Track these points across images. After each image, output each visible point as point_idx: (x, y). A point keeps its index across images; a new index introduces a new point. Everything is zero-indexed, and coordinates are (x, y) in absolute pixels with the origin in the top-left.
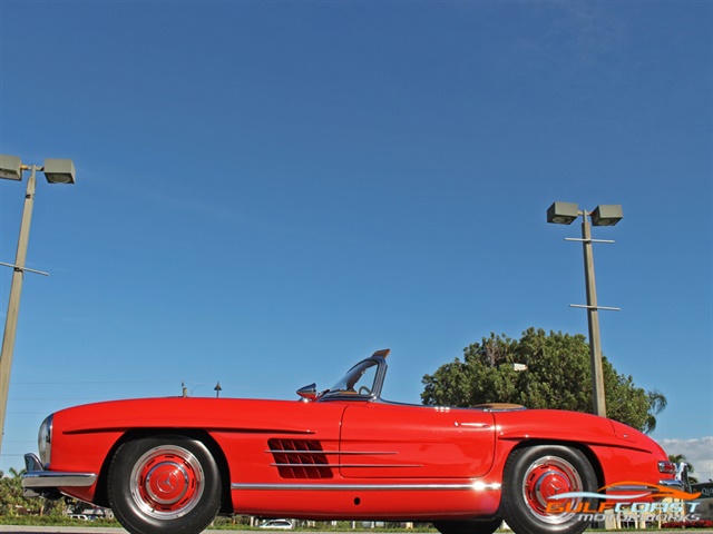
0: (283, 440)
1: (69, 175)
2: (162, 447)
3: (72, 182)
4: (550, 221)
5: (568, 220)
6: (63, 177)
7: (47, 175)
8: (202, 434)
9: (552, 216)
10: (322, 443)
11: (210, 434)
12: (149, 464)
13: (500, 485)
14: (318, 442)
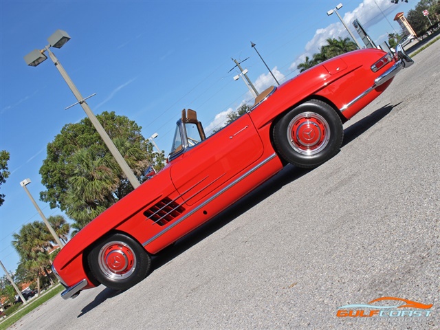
2: (103, 248)
6: (63, 41)
8: (113, 231)
10: (169, 197)
11: (117, 229)
12: (104, 257)
13: (274, 154)
14: (167, 197)
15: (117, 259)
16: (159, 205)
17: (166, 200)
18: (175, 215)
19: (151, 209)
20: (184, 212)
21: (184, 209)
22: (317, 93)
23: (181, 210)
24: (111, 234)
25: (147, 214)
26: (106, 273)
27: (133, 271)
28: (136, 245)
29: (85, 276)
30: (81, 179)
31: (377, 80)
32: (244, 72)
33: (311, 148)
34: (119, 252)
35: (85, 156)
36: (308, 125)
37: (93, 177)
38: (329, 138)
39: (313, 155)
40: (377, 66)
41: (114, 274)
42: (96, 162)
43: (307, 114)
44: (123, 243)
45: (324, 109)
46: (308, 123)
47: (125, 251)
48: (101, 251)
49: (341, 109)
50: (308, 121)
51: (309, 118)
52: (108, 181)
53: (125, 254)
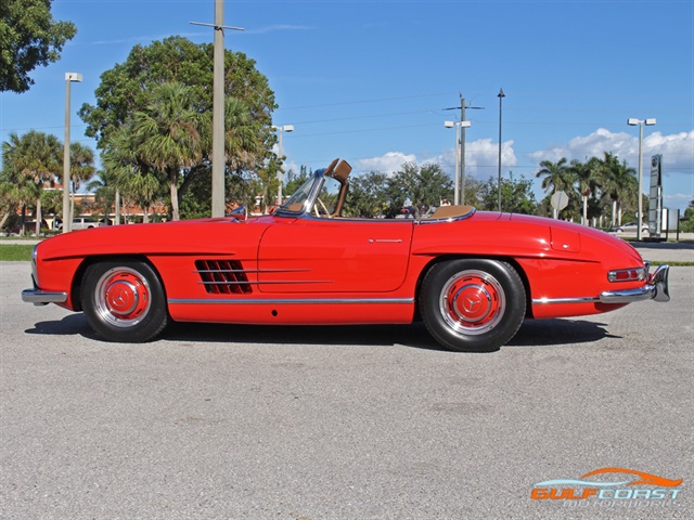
0: (208, 261)
2: (116, 269)
8: (142, 257)
10: (242, 263)
11: (149, 258)
12: (110, 281)
13: (412, 299)
14: (239, 261)
15: (124, 296)
16: (223, 264)
17: (236, 264)
18: (234, 289)
19: (209, 262)
20: (248, 295)
21: (251, 291)
22: (518, 260)
23: (246, 289)
24: (136, 260)
25: (199, 265)
26: (98, 303)
27: (135, 323)
28: (159, 293)
29: (69, 288)
30: (152, 123)
31: (605, 294)
32: (464, 124)
33: (464, 323)
34: (133, 288)
35: (177, 95)
36: (480, 292)
37: (169, 131)
38: (494, 326)
39: (460, 334)
40: (618, 276)
41: (107, 312)
42: (185, 114)
43: (487, 276)
44: (144, 279)
45: (513, 286)
46: (481, 289)
47: (141, 291)
48: (110, 272)
49: (534, 300)
50: (482, 286)
51: (487, 283)
52: (185, 149)
53: (138, 295)
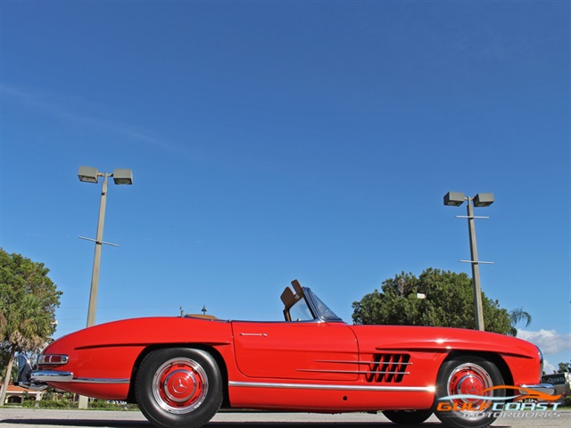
1: (130, 179)
3: (131, 183)
4: (446, 204)
5: (458, 203)
7: (115, 179)
9: (447, 200)
